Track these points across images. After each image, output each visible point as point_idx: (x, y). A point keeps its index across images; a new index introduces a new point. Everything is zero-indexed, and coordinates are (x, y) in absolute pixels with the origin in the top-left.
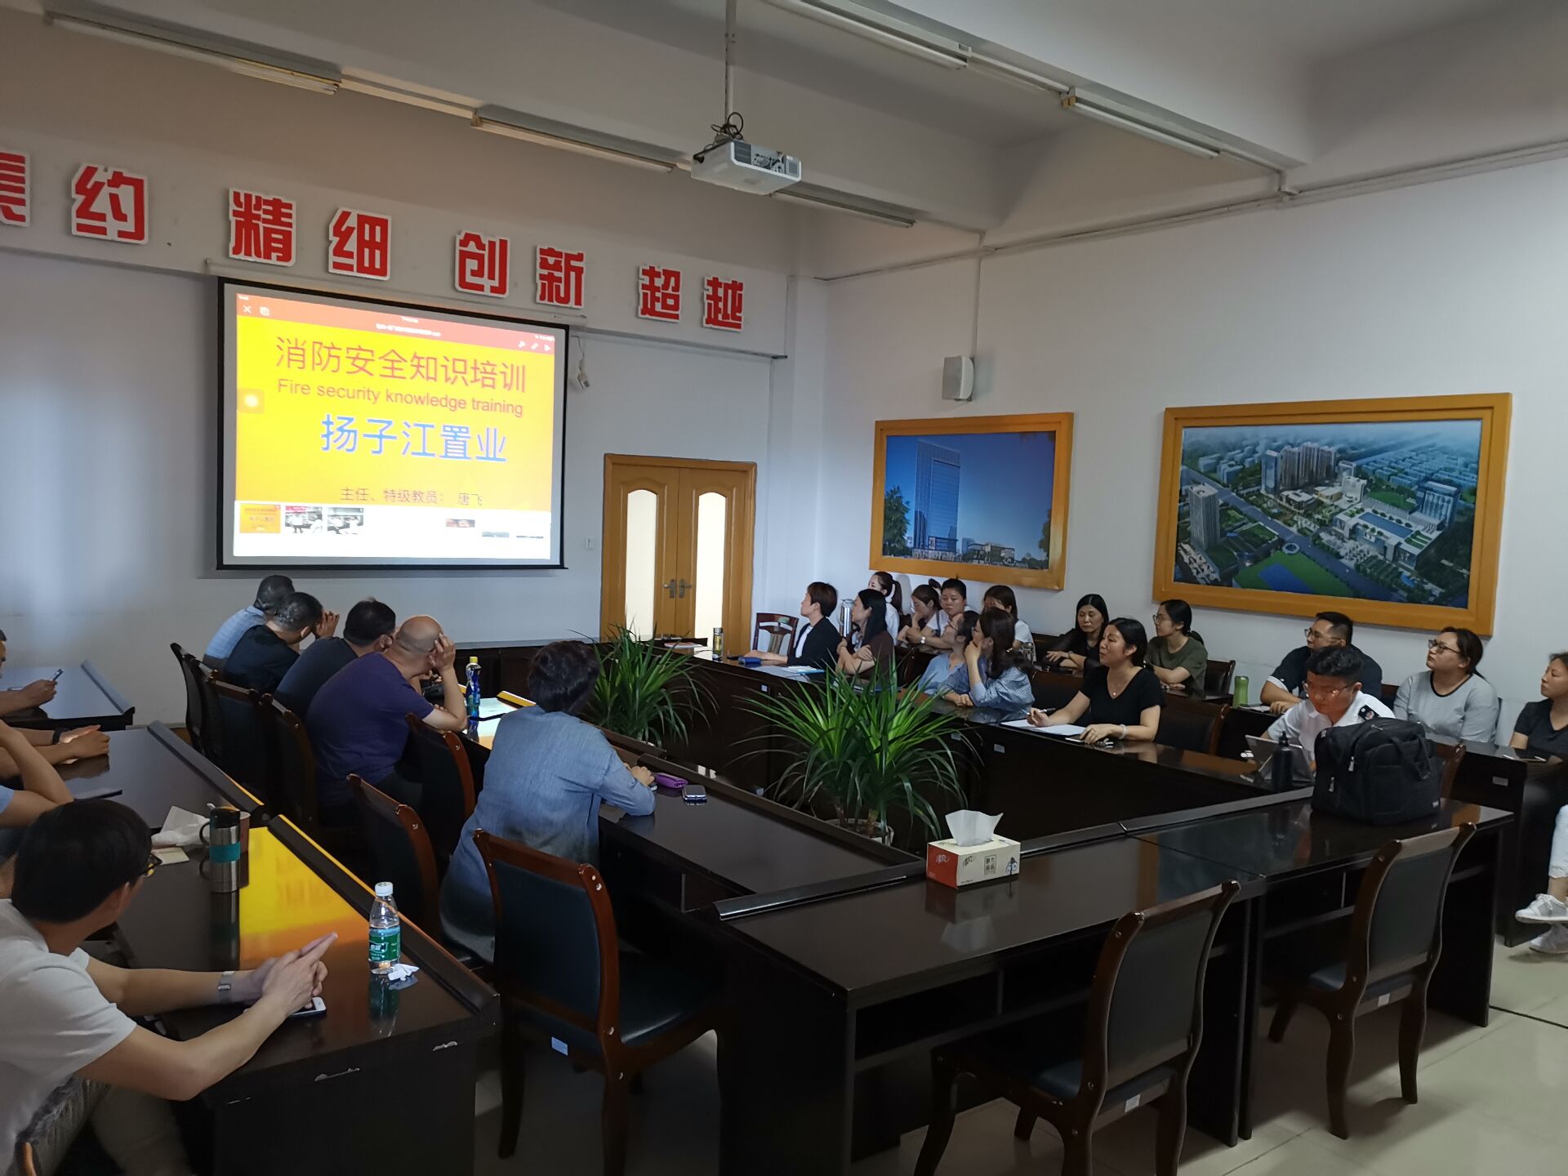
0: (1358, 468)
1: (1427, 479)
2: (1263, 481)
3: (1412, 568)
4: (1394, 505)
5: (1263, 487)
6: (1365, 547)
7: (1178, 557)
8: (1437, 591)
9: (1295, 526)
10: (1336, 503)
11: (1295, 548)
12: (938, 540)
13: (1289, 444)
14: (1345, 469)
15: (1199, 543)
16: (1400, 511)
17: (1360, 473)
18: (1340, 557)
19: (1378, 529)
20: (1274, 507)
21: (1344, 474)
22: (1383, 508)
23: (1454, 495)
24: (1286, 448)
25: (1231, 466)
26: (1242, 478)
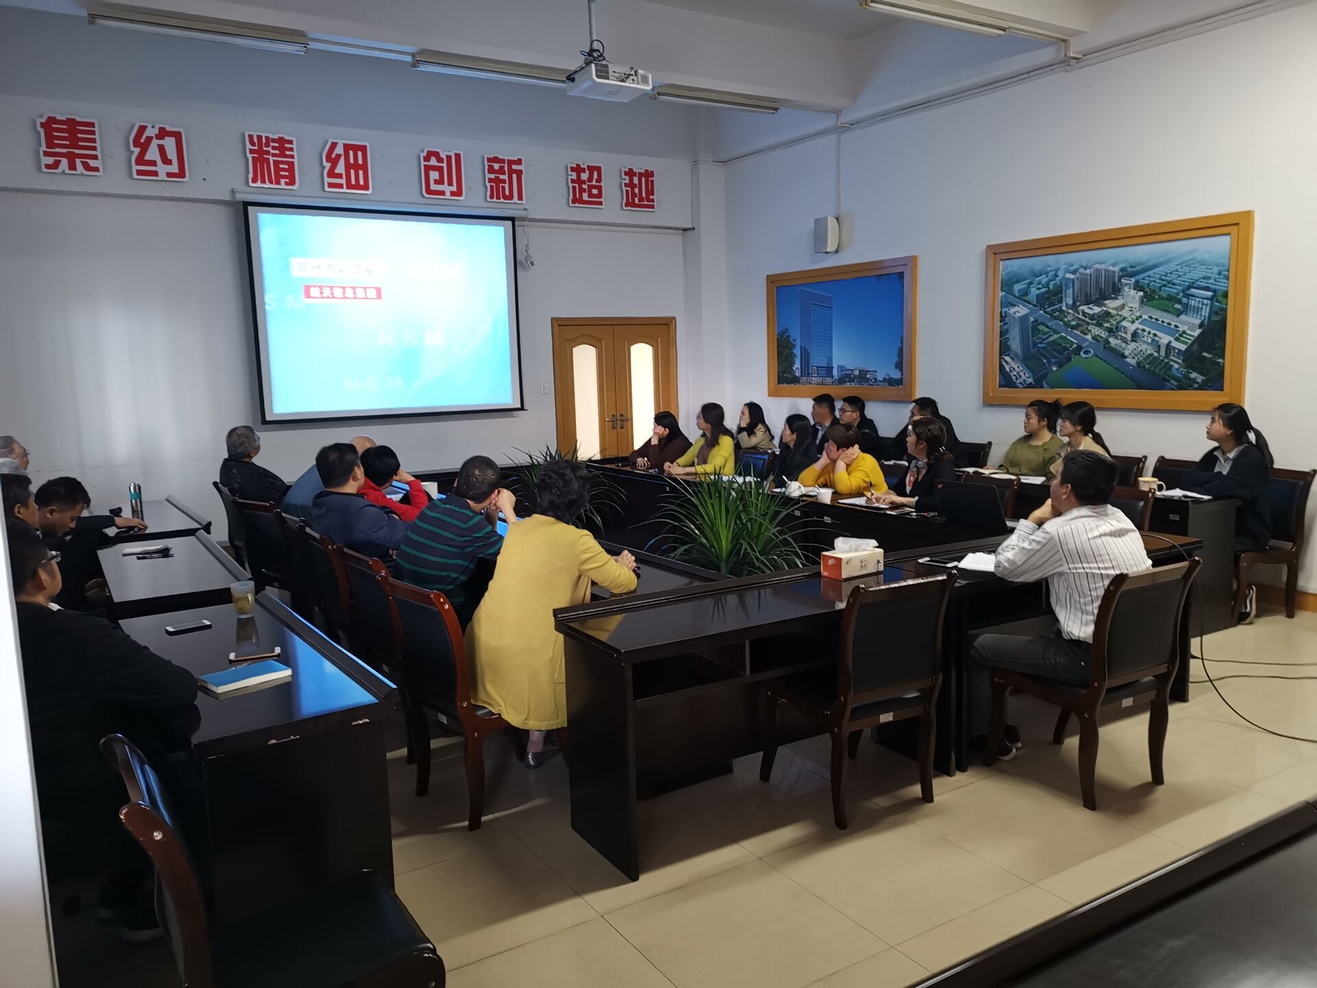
0: (1137, 282)
1: (1190, 287)
2: (1064, 299)
3: (1180, 361)
4: (1165, 311)
5: (1064, 304)
6: (1144, 347)
7: (1001, 367)
8: (1200, 379)
9: (1090, 334)
10: (1120, 313)
11: (1090, 352)
12: (819, 369)
13: (1083, 267)
14: (1126, 285)
15: (1016, 355)
16: (1170, 316)
17: (1138, 287)
18: (1124, 356)
19: (1153, 332)
20: (1073, 320)
21: (1126, 289)
22: (1157, 314)
23: (1211, 299)
24: (1080, 271)
25: (1039, 289)
26: (1048, 298)
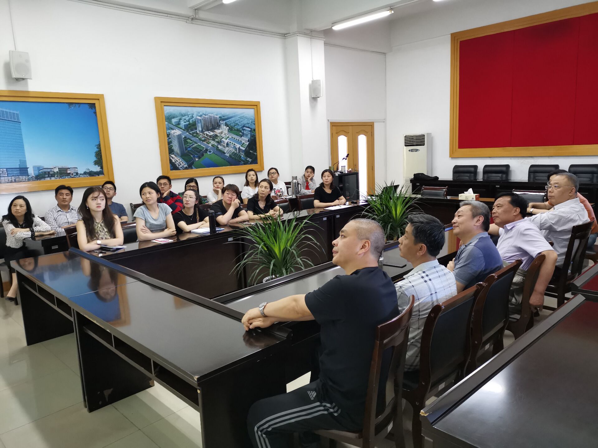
0: (226, 123)
1: (244, 127)
2: (197, 128)
3: (244, 154)
4: (237, 135)
5: (198, 130)
6: (231, 149)
7: (170, 160)
8: (250, 160)
9: (210, 144)
10: (221, 135)
11: (211, 152)
13: (204, 114)
14: (222, 124)
15: (177, 153)
16: (238, 137)
17: (226, 125)
18: (224, 153)
19: (234, 143)
20: (203, 138)
21: (222, 125)
22: (234, 136)
23: (250, 131)
24: (203, 116)
25: (185, 122)
26: (190, 127)
